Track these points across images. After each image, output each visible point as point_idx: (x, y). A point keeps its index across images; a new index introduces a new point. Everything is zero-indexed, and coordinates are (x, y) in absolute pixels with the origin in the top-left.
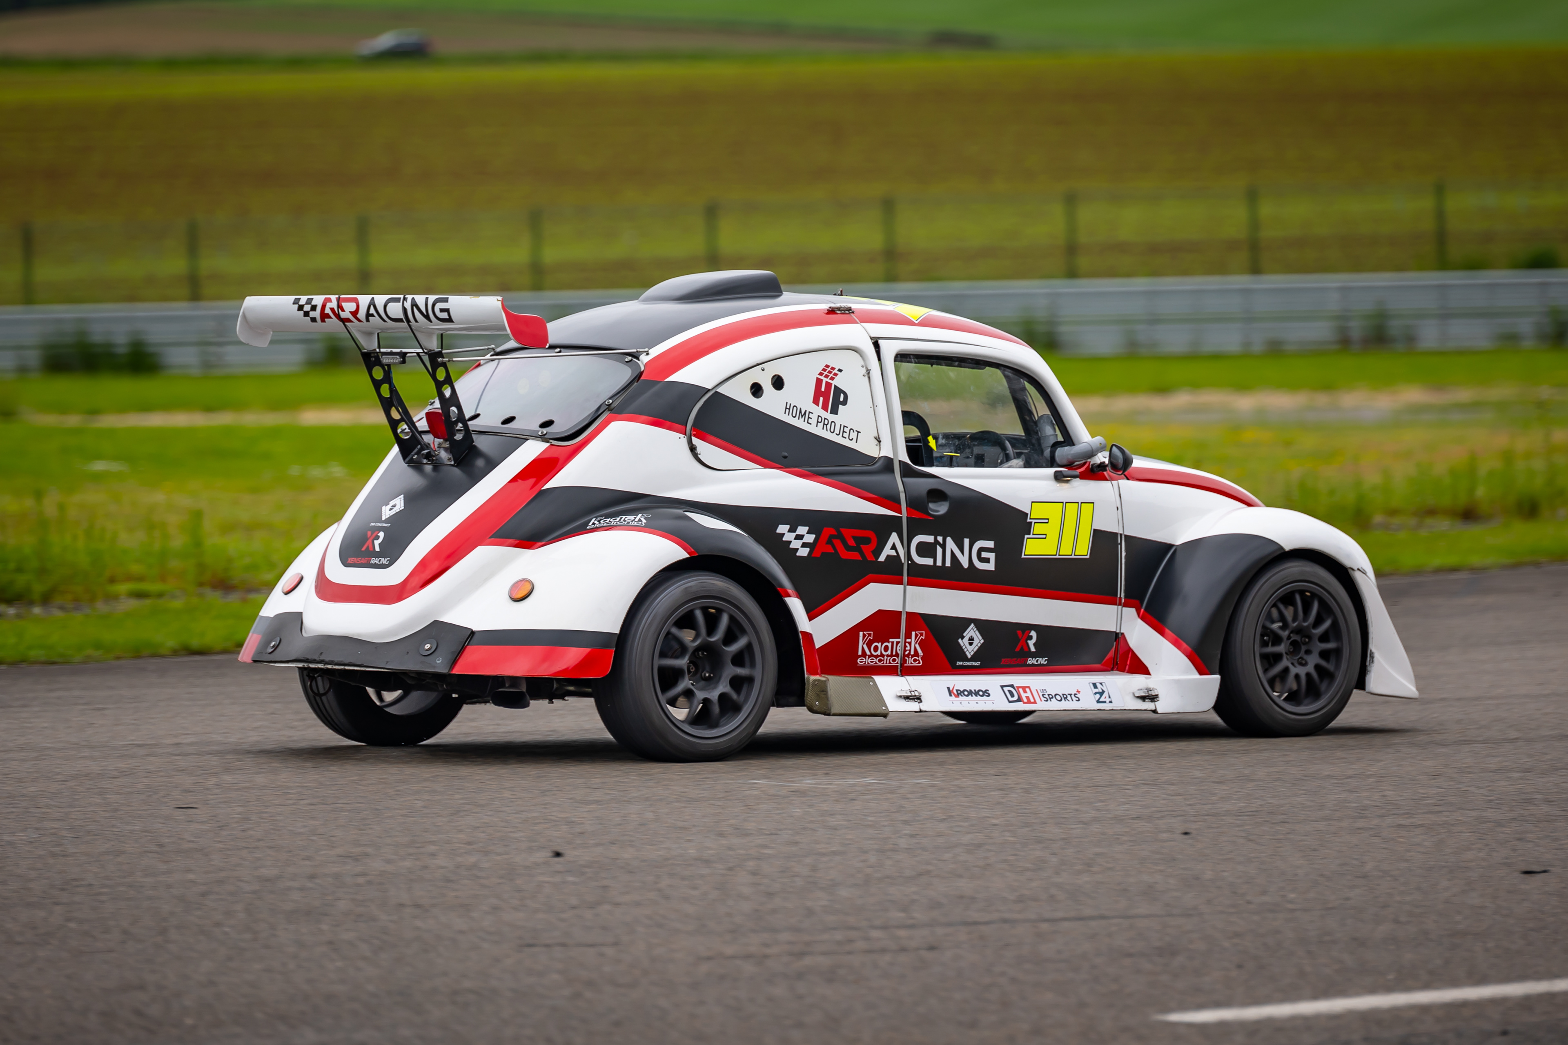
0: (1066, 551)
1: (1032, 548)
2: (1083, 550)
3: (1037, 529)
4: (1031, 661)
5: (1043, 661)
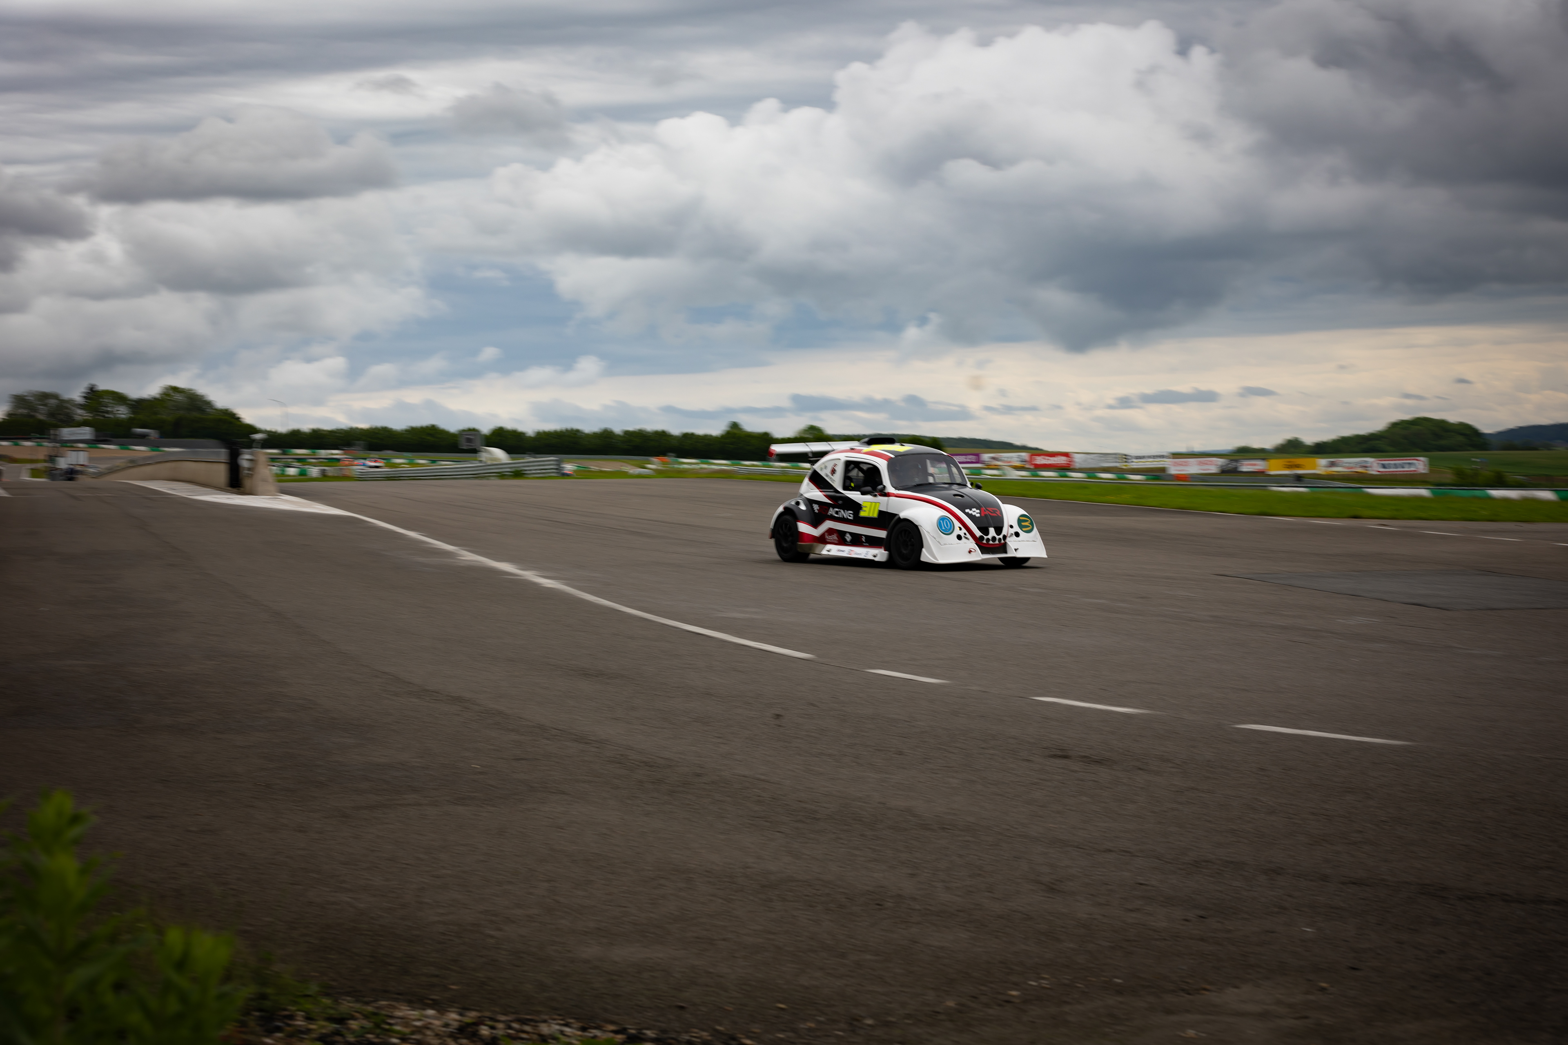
0: (871, 515)
1: (863, 514)
2: (875, 515)
3: (864, 509)
4: (864, 544)
5: (867, 544)
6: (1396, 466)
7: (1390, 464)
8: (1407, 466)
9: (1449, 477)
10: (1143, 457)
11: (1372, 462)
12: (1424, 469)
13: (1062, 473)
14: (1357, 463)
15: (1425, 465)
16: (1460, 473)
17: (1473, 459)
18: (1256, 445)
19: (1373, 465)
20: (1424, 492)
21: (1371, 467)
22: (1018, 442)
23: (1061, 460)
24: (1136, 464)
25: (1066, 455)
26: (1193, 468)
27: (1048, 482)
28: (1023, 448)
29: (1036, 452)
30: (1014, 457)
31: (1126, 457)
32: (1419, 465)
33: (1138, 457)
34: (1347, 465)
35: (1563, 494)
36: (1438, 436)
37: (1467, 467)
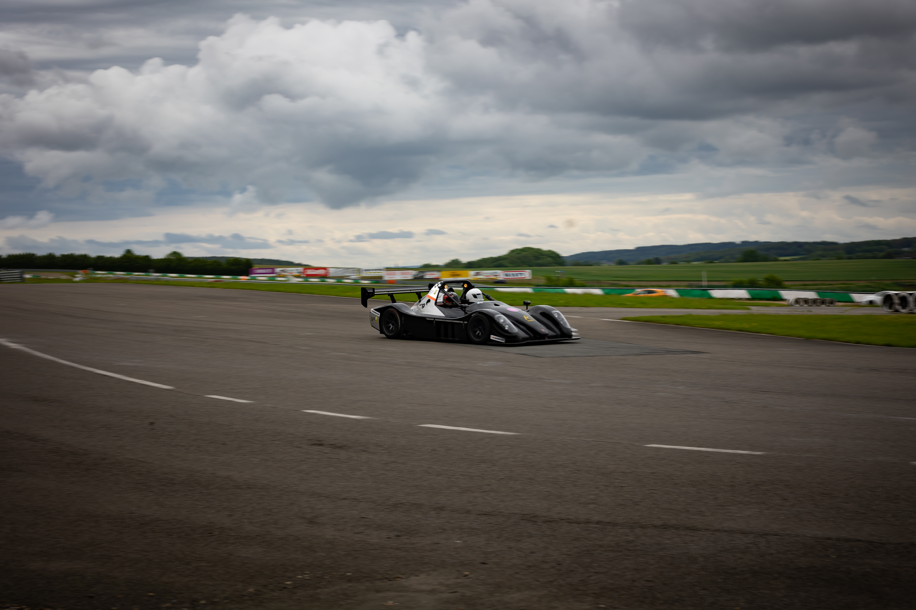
6: (513, 275)
7: (509, 274)
8: (519, 275)
9: (543, 281)
10: (369, 270)
11: (500, 273)
12: (529, 277)
13: (322, 280)
14: (491, 273)
15: (530, 274)
16: (549, 279)
17: (556, 271)
18: (434, 263)
19: (501, 274)
20: (529, 290)
21: (499, 275)
22: (297, 261)
23: (322, 272)
24: (365, 274)
25: (325, 269)
26: (398, 276)
27: (314, 285)
28: (299, 265)
29: (307, 267)
30: (295, 270)
31: (359, 270)
32: (527, 274)
33: (366, 270)
34: (486, 274)
35: (607, 291)
36: (537, 258)
37: (553, 276)
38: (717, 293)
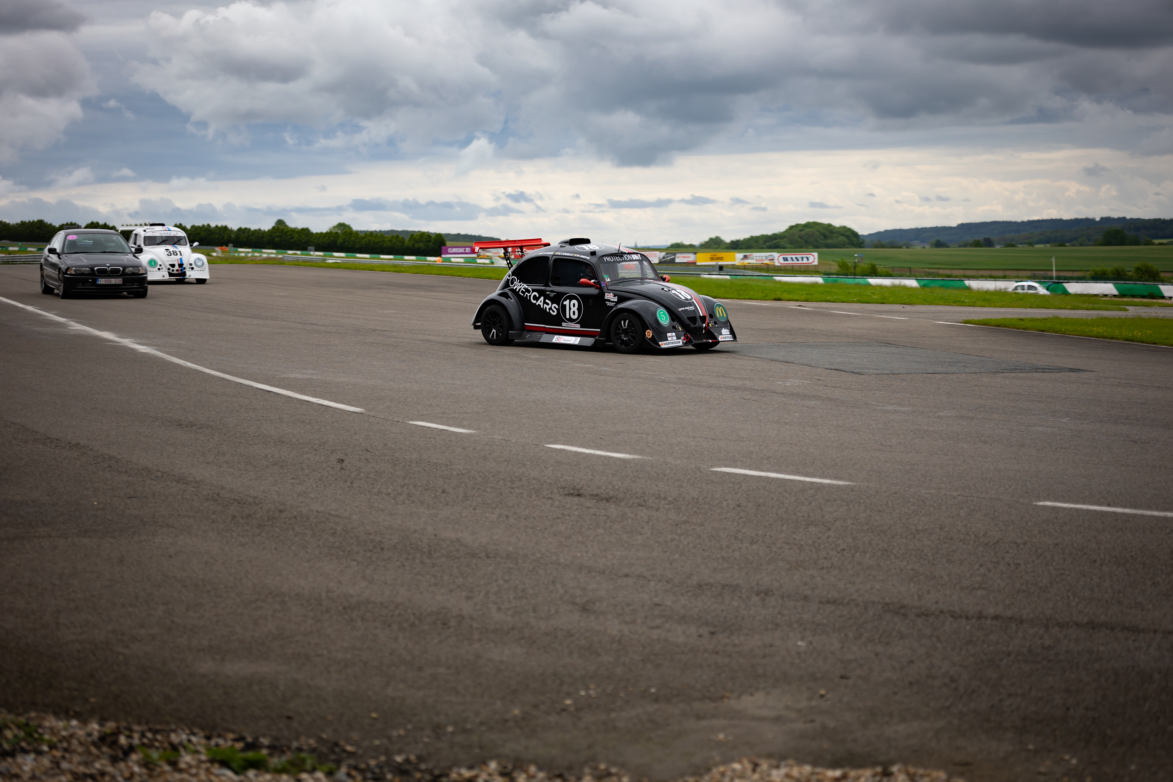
6: (793, 259)
7: (790, 257)
8: (804, 259)
9: (835, 268)
11: (776, 257)
12: (816, 262)
14: (766, 257)
15: (817, 259)
16: (843, 265)
17: (853, 255)
18: (688, 242)
20: (820, 280)
21: (776, 260)
32: (813, 258)
34: (757, 258)
35: (923, 283)
36: (825, 237)
37: (850, 262)
38: (1073, 288)
